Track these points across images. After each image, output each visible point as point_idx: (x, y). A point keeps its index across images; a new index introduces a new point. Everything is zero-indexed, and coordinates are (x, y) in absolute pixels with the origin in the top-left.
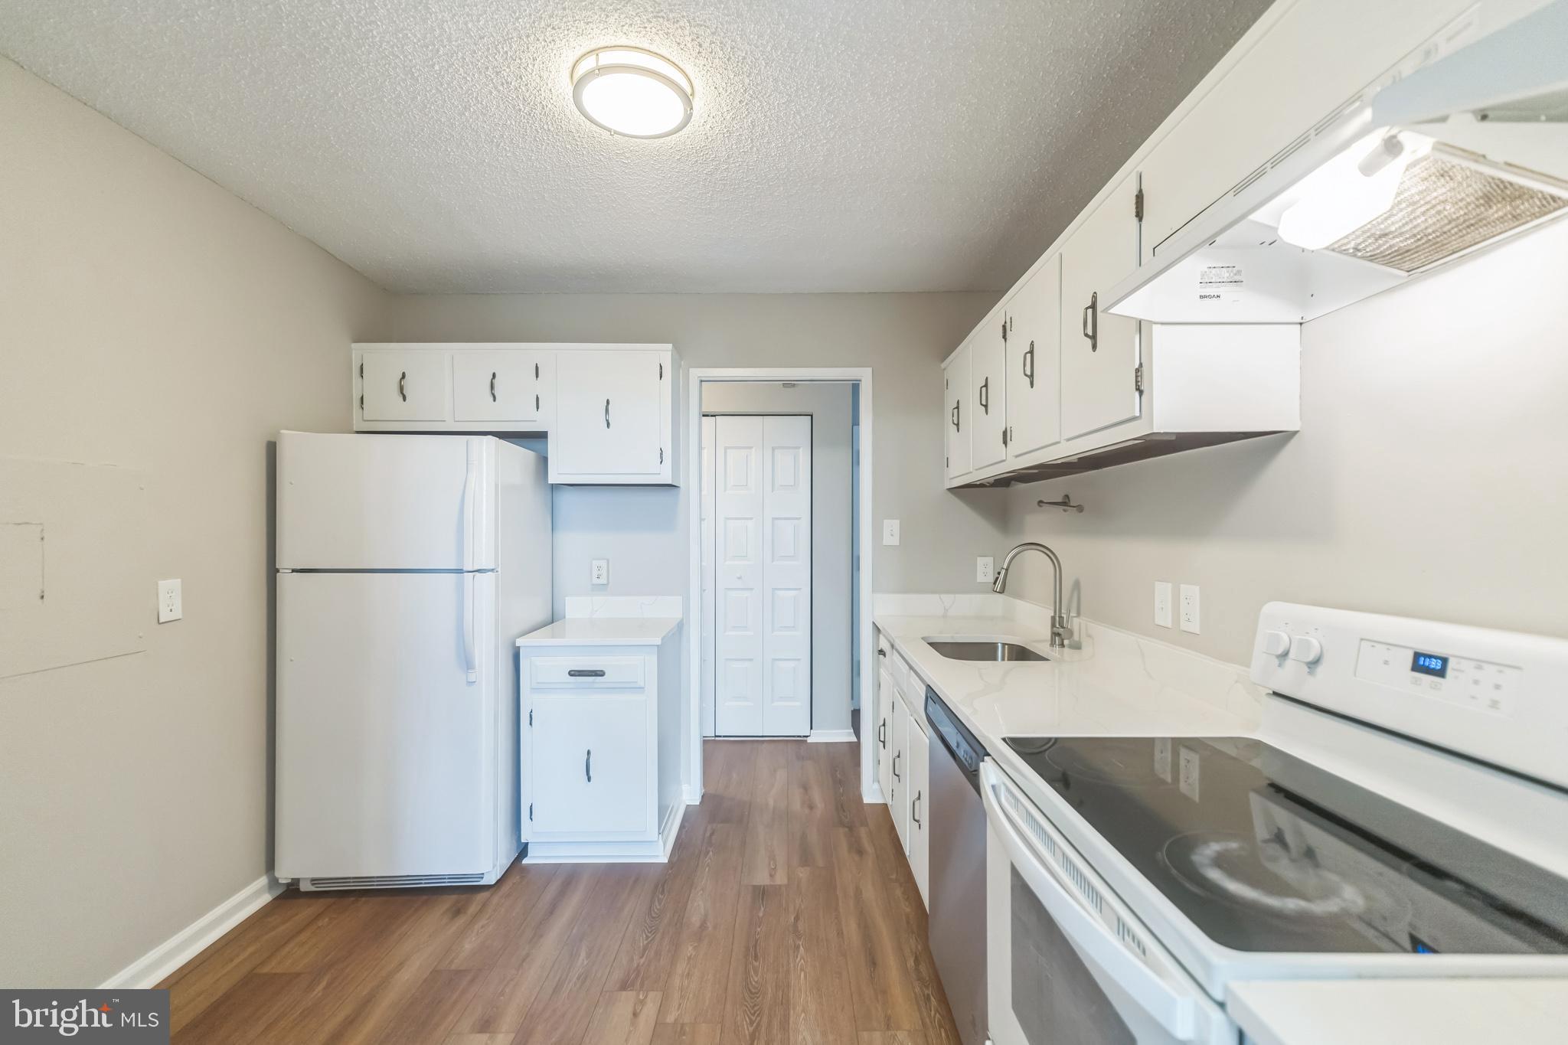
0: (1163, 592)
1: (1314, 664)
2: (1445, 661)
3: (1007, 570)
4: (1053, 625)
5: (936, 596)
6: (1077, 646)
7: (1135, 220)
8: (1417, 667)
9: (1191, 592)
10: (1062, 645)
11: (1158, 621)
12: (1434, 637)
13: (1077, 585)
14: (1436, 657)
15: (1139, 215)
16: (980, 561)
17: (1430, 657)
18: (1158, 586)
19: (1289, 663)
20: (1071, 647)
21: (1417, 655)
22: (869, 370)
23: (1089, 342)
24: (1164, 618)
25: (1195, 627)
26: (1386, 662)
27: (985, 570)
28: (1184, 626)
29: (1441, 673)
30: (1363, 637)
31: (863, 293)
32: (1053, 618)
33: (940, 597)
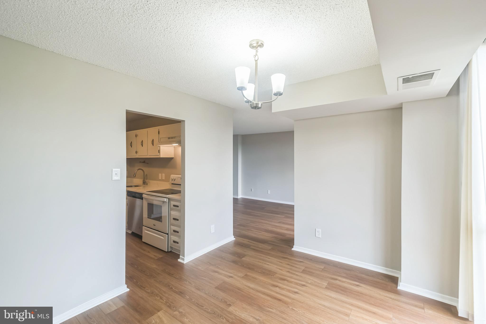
0: (160, 175)
1: (175, 180)
3: (136, 173)
4: (143, 181)
6: (147, 184)
7: (158, 134)
9: (164, 175)
10: (145, 184)
11: (160, 179)
13: (147, 175)
15: (159, 134)
19: (173, 180)
20: (146, 184)
23: (152, 145)
24: (160, 178)
25: (164, 179)
28: (163, 179)
32: (143, 180)
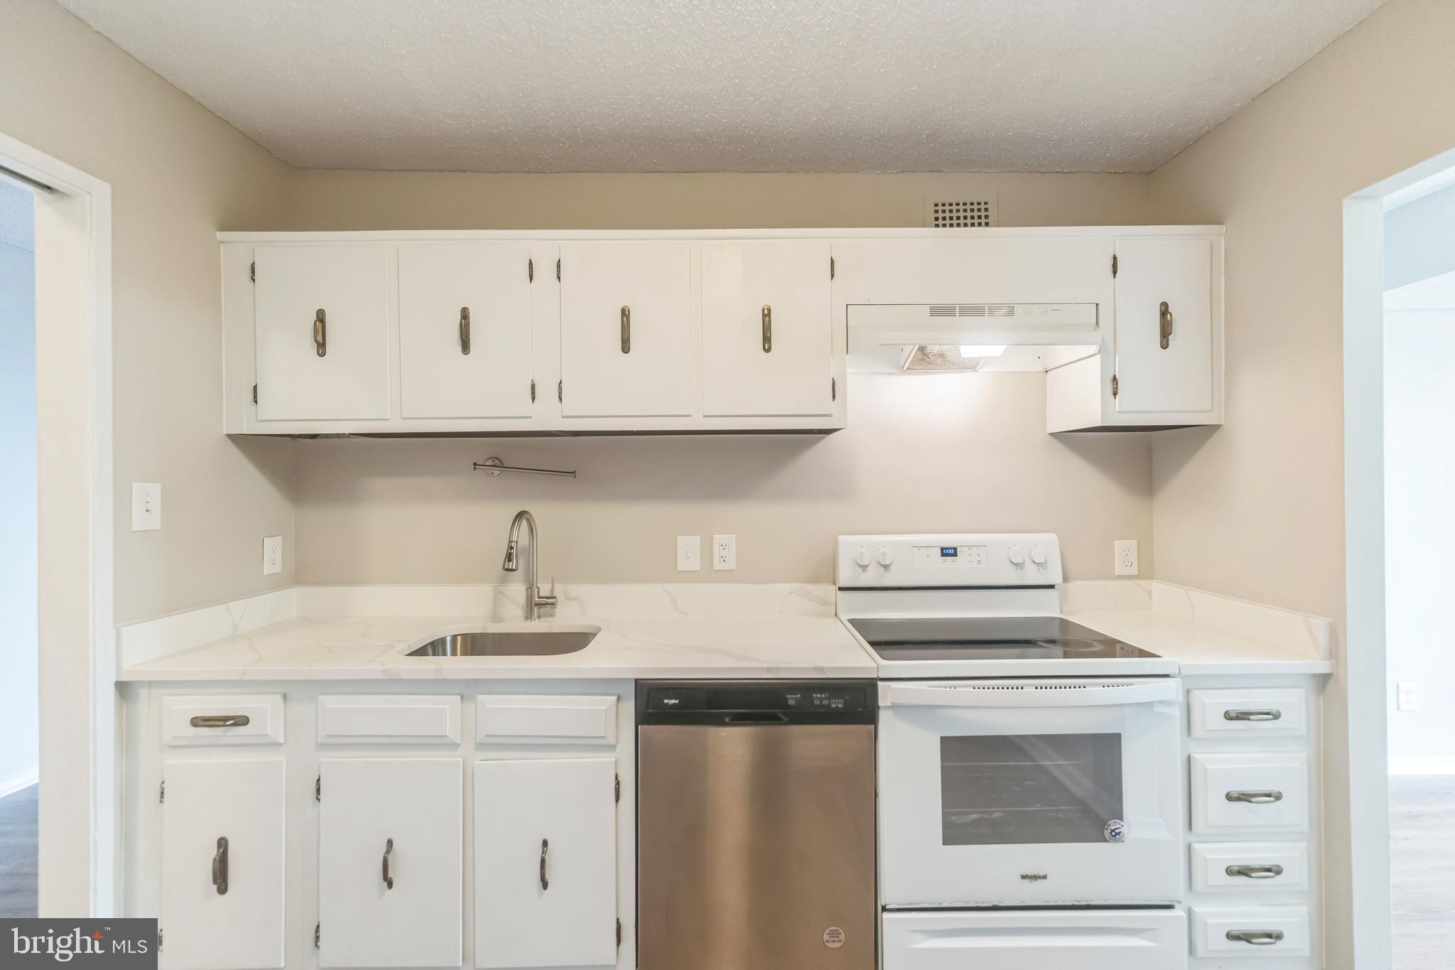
0: (688, 543)
2: (955, 549)
5: (220, 609)
8: (943, 555)
9: (727, 540)
11: (683, 567)
12: (949, 540)
14: (951, 548)
16: (269, 543)
17: (948, 549)
18: (682, 540)
21: (942, 549)
22: (106, 189)
24: (690, 564)
25: (731, 564)
26: (928, 556)
27: (273, 554)
29: (955, 554)
30: (913, 545)
32: (529, 591)
33: (224, 610)
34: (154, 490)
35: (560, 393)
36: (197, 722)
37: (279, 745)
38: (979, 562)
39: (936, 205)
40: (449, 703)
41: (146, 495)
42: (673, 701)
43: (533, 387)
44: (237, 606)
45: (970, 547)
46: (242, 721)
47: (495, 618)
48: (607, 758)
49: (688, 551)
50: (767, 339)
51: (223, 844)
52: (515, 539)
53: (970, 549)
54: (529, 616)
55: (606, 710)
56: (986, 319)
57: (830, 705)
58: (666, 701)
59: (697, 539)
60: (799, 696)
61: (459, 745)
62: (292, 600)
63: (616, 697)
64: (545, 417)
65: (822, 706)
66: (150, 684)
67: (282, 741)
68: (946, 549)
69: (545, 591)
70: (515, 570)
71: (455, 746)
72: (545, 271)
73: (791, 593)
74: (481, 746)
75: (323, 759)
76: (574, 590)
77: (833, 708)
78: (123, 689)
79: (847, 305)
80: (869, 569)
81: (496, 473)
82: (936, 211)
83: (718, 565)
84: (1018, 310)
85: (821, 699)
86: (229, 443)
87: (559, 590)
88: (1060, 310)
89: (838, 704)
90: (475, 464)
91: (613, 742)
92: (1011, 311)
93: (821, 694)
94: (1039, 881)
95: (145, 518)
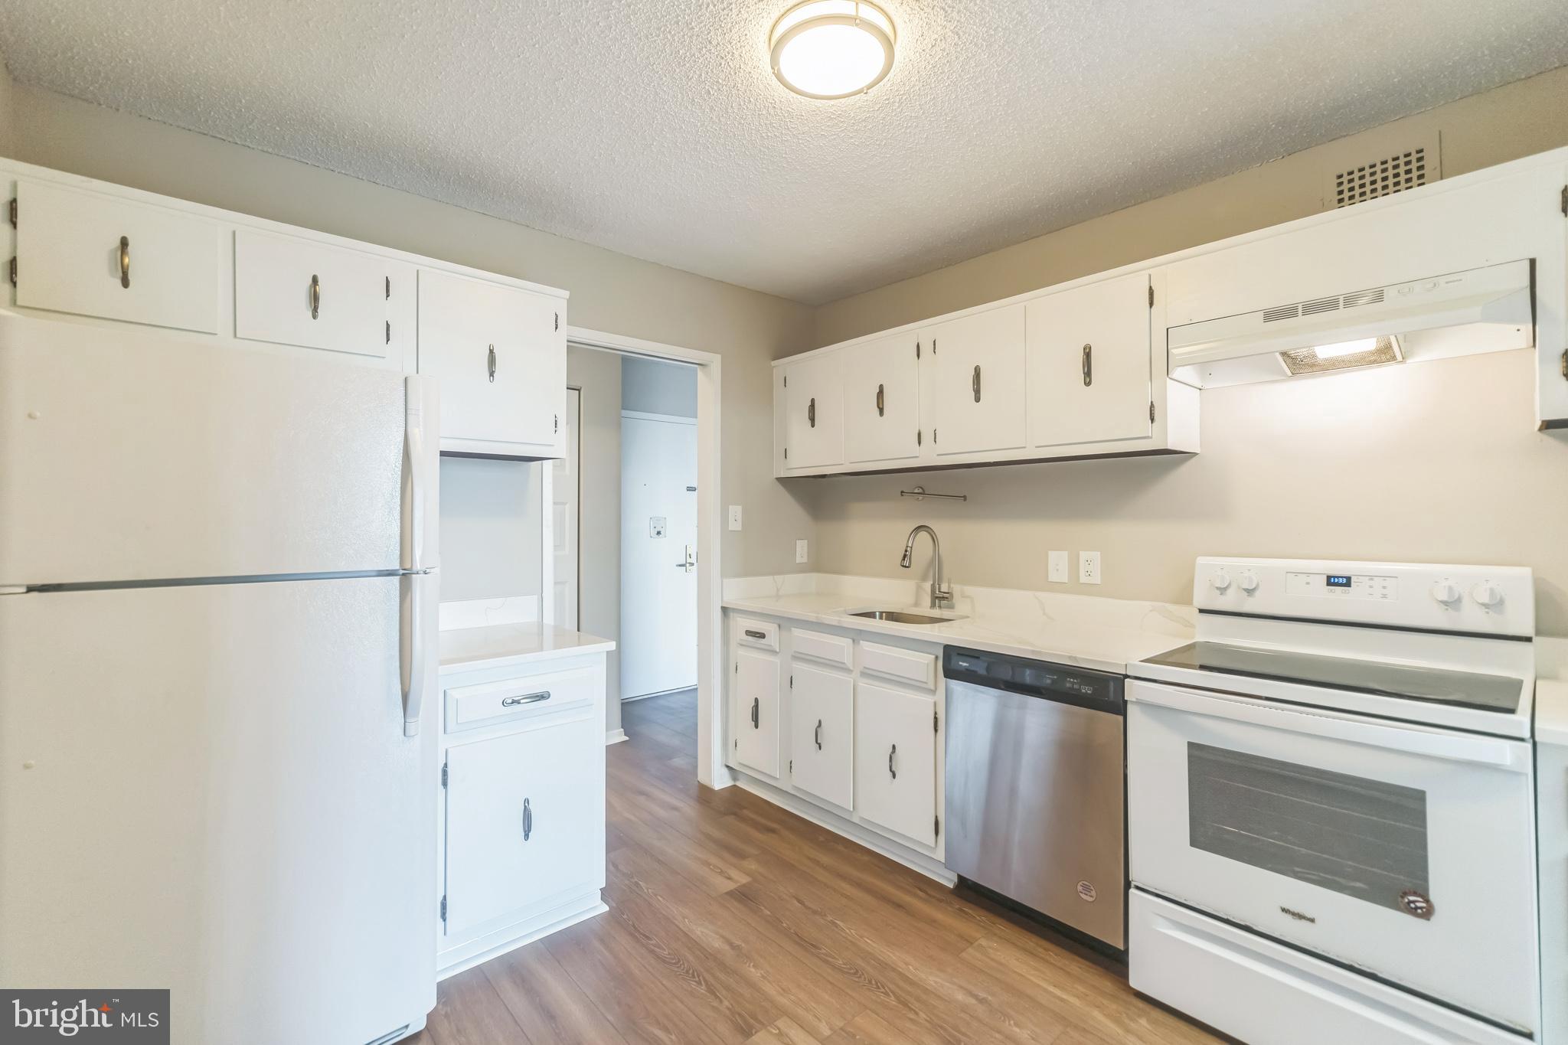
0: (1055, 558)
1: (1256, 586)
2: (1349, 579)
5: (770, 578)
8: (1329, 583)
9: (1091, 556)
11: (1054, 579)
12: (1340, 568)
14: (1342, 577)
16: (799, 543)
17: (1338, 577)
18: (1053, 555)
19: (1233, 592)
21: (1329, 578)
22: (718, 357)
24: (1060, 577)
25: (1096, 579)
26: (1308, 583)
27: (801, 551)
29: (1348, 584)
30: (1288, 571)
31: (712, 279)
32: (933, 587)
33: (774, 579)
34: (739, 509)
35: (935, 438)
36: (749, 633)
37: (776, 652)
38: (1384, 596)
39: (1340, 177)
40: (845, 642)
41: (736, 511)
42: (965, 664)
43: (919, 435)
44: (779, 578)
45: (1371, 578)
46: (762, 636)
47: (916, 604)
48: (929, 699)
49: (1058, 565)
50: (1088, 374)
51: (756, 700)
52: (910, 545)
53: (1372, 580)
54: (933, 605)
55: (928, 664)
56: (1342, 312)
57: (1079, 690)
58: (961, 663)
59: (1065, 554)
60: (1055, 677)
61: (852, 671)
62: (814, 578)
63: (933, 657)
64: (928, 456)
65: (1072, 689)
66: (734, 609)
67: (778, 650)
68: (1334, 577)
69: (944, 588)
70: (908, 567)
71: (848, 671)
72: (927, 349)
73: (1151, 611)
74: (864, 674)
75: (794, 666)
76: (970, 590)
77: (1083, 693)
78: (725, 610)
79: (1167, 329)
80: (1230, 592)
81: (921, 498)
82: (1341, 184)
83: (1083, 579)
84: (1390, 294)
85: (1073, 683)
86: (778, 483)
87: (956, 589)
88: (1461, 280)
89: (1087, 690)
90: (902, 492)
91: (933, 688)
92: (1379, 296)
93: (1074, 679)
94: (1303, 922)
95: (735, 525)
